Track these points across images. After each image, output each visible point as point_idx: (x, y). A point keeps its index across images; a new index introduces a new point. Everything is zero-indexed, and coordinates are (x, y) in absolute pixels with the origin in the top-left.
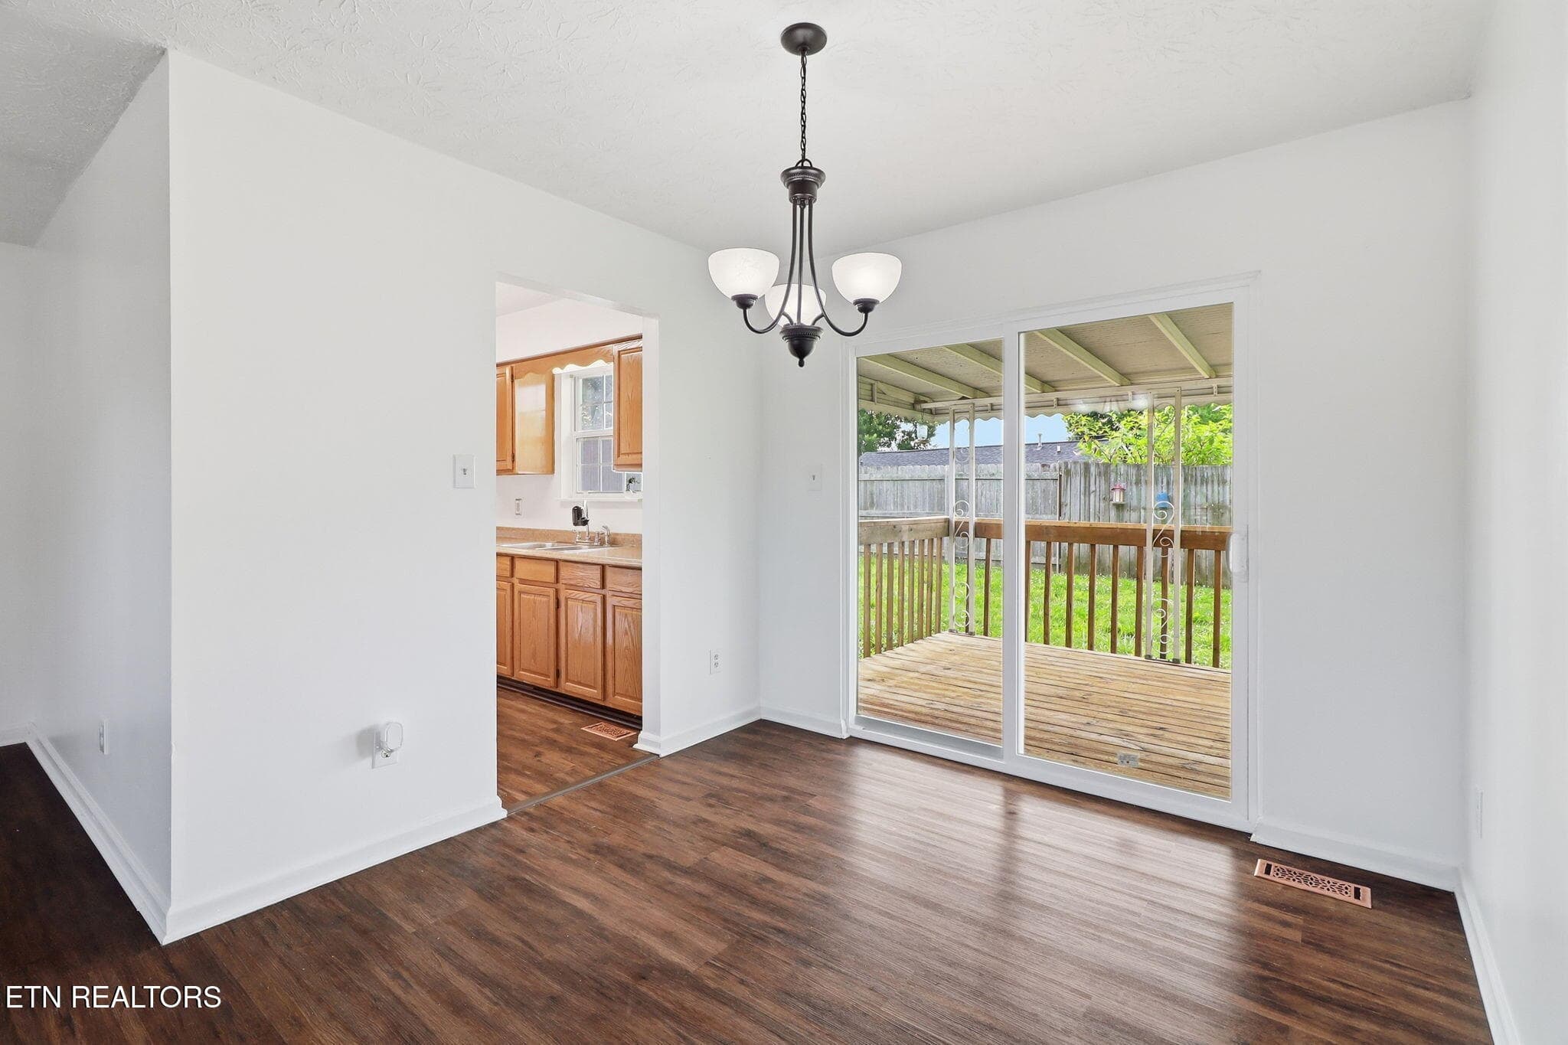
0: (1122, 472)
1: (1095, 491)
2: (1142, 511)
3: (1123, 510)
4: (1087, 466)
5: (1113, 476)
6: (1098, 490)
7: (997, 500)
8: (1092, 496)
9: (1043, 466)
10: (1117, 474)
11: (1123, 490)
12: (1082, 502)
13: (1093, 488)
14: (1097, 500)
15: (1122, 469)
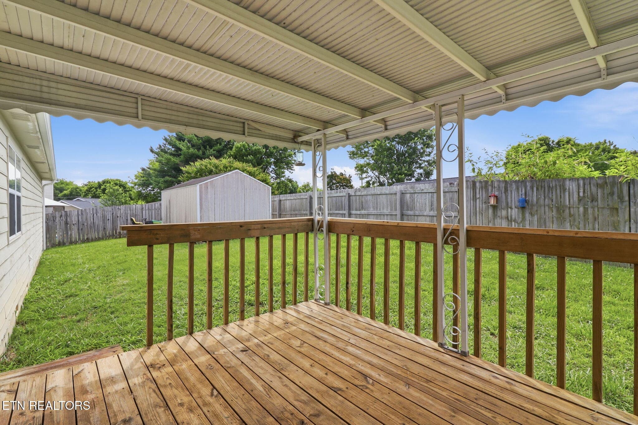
0: (496, 186)
1: (479, 198)
2: (509, 210)
3: (497, 209)
4: (474, 183)
5: (490, 188)
6: (481, 197)
7: (425, 204)
8: (478, 201)
9: (450, 184)
10: (492, 187)
11: (497, 197)
12: (472, 204)
13: (478, 196)
14: (481, 203)
15: (496, 184)
